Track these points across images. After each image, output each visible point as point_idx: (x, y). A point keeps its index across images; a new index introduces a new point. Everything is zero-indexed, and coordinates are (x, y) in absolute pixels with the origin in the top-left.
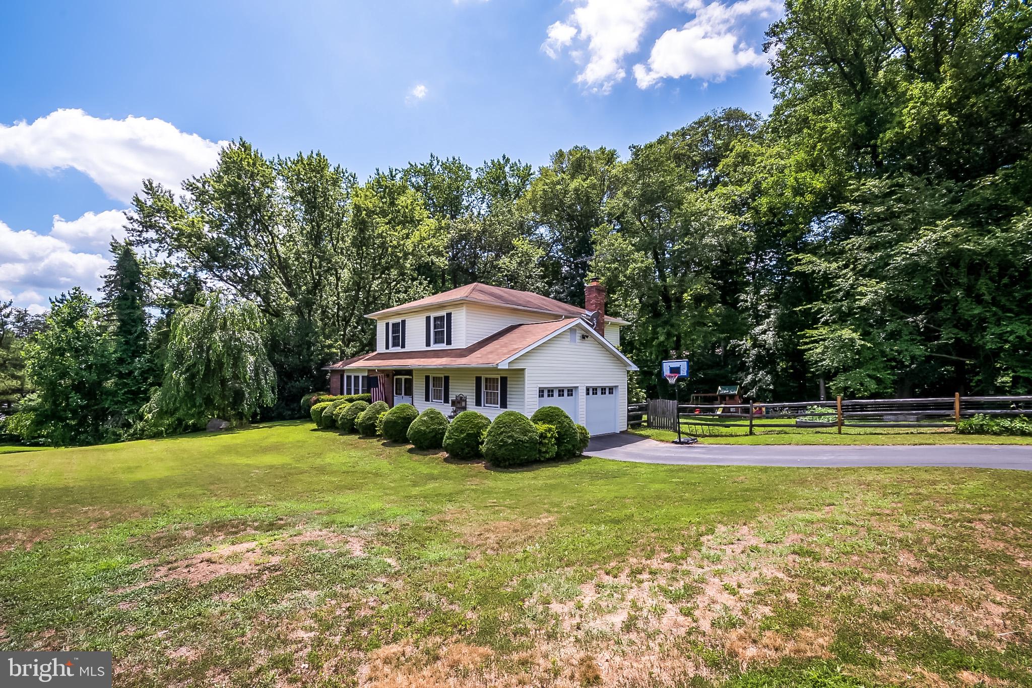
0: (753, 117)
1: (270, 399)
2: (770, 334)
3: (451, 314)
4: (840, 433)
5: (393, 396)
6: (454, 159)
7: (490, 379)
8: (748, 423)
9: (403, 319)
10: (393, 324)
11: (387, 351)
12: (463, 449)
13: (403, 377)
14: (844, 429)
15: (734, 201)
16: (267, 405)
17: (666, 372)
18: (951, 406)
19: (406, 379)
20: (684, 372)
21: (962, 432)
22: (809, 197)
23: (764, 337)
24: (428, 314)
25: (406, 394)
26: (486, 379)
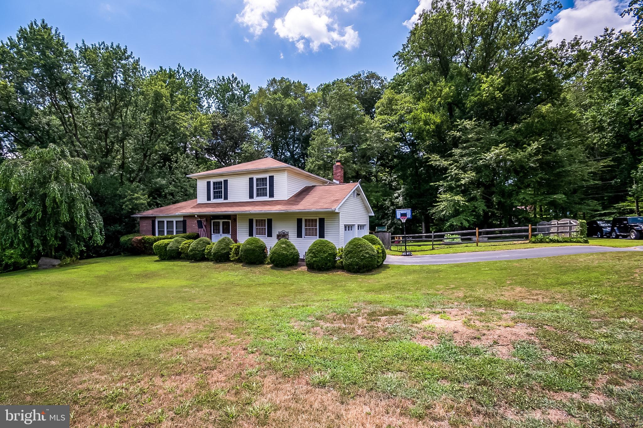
0: (383, 78)
1: (99, 239)
2: (401, 198)
3: (273, 176)
4: (477, 246)
5: (211, 234)
6: (196, 71)
7: (309, 220)
8: (431, 243)
9: (225, 179)
10: (214, 183)
11: (209, 202)
12: (326, 264)
13: (221, 221)
14: (479, 244)
15: (389, 124)
16: (97, 244)
17: (399, 216)
18: (527, 231)
19: (223, 222)
20: (409, 216)
21: (534, 242)
22: (433, 127)
23: (398, 200)
24: (251, 176)
25: (223, 233)
26: (306, 220)
